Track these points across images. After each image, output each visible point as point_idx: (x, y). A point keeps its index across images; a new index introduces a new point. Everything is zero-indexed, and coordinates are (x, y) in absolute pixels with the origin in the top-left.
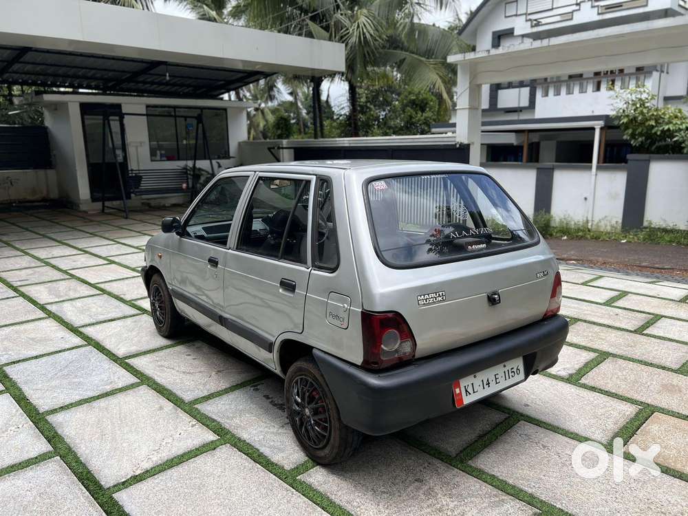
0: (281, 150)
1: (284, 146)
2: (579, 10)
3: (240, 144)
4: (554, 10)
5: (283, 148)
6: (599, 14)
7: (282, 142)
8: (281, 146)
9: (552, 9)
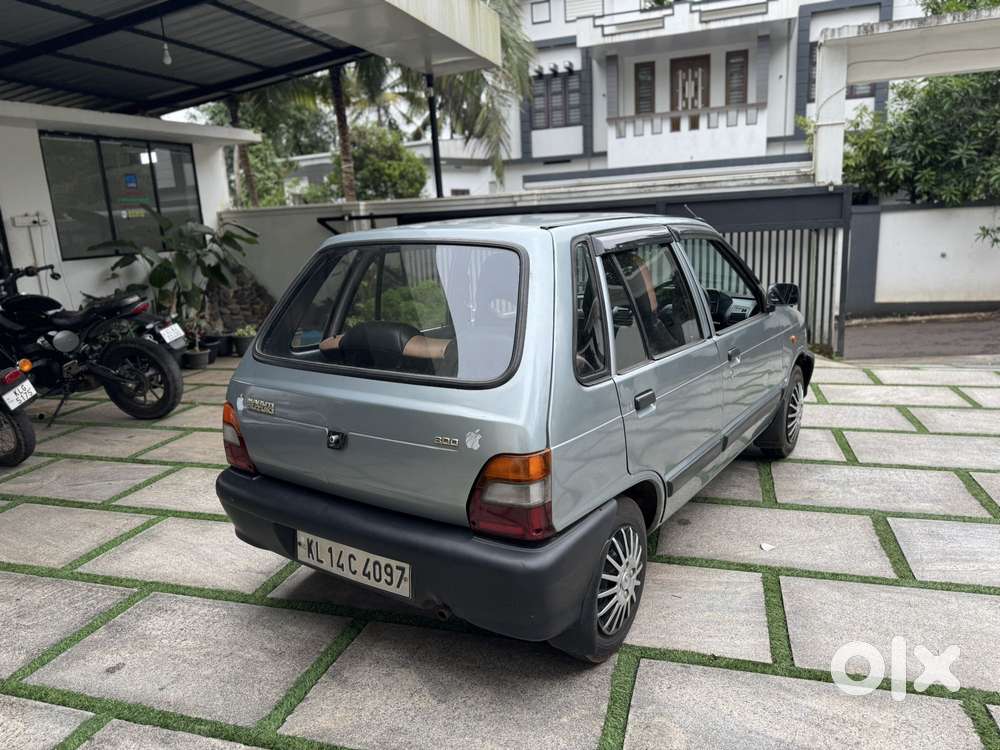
0: (355, 222)
1: (362, 213)
2: (673, 14)
3: (220, 215)
4: (606, 18)
5: (359, 218)
6: (701, 22)
7: (358, 205)
8: (354, 214)
9: (603, 16)
